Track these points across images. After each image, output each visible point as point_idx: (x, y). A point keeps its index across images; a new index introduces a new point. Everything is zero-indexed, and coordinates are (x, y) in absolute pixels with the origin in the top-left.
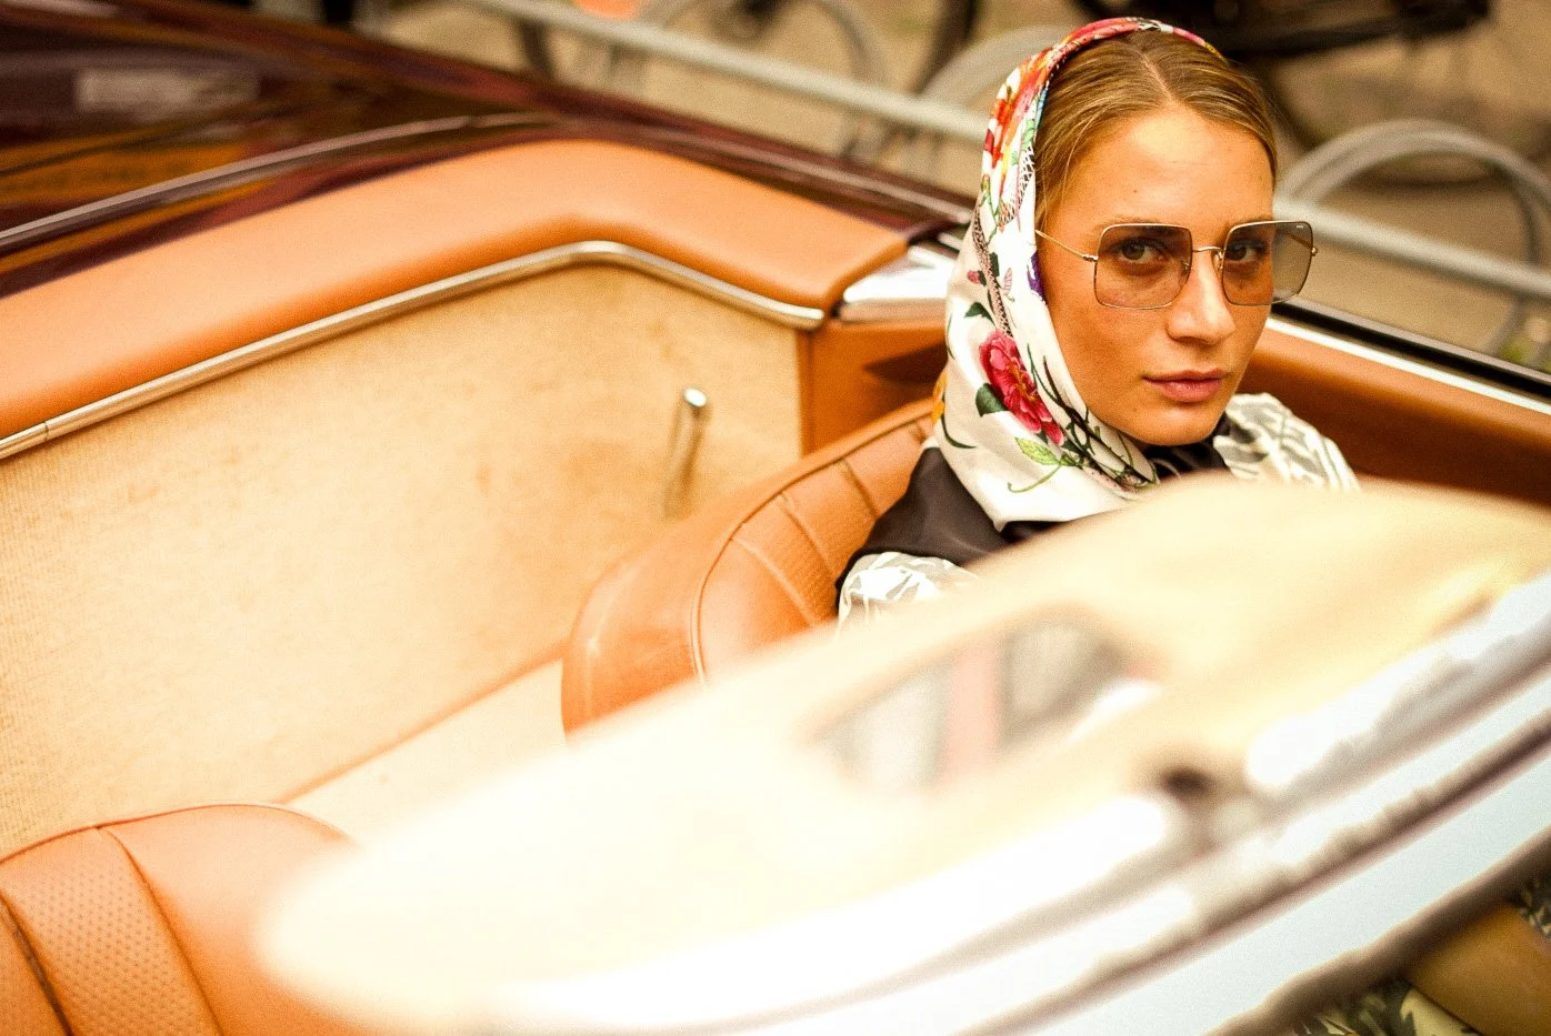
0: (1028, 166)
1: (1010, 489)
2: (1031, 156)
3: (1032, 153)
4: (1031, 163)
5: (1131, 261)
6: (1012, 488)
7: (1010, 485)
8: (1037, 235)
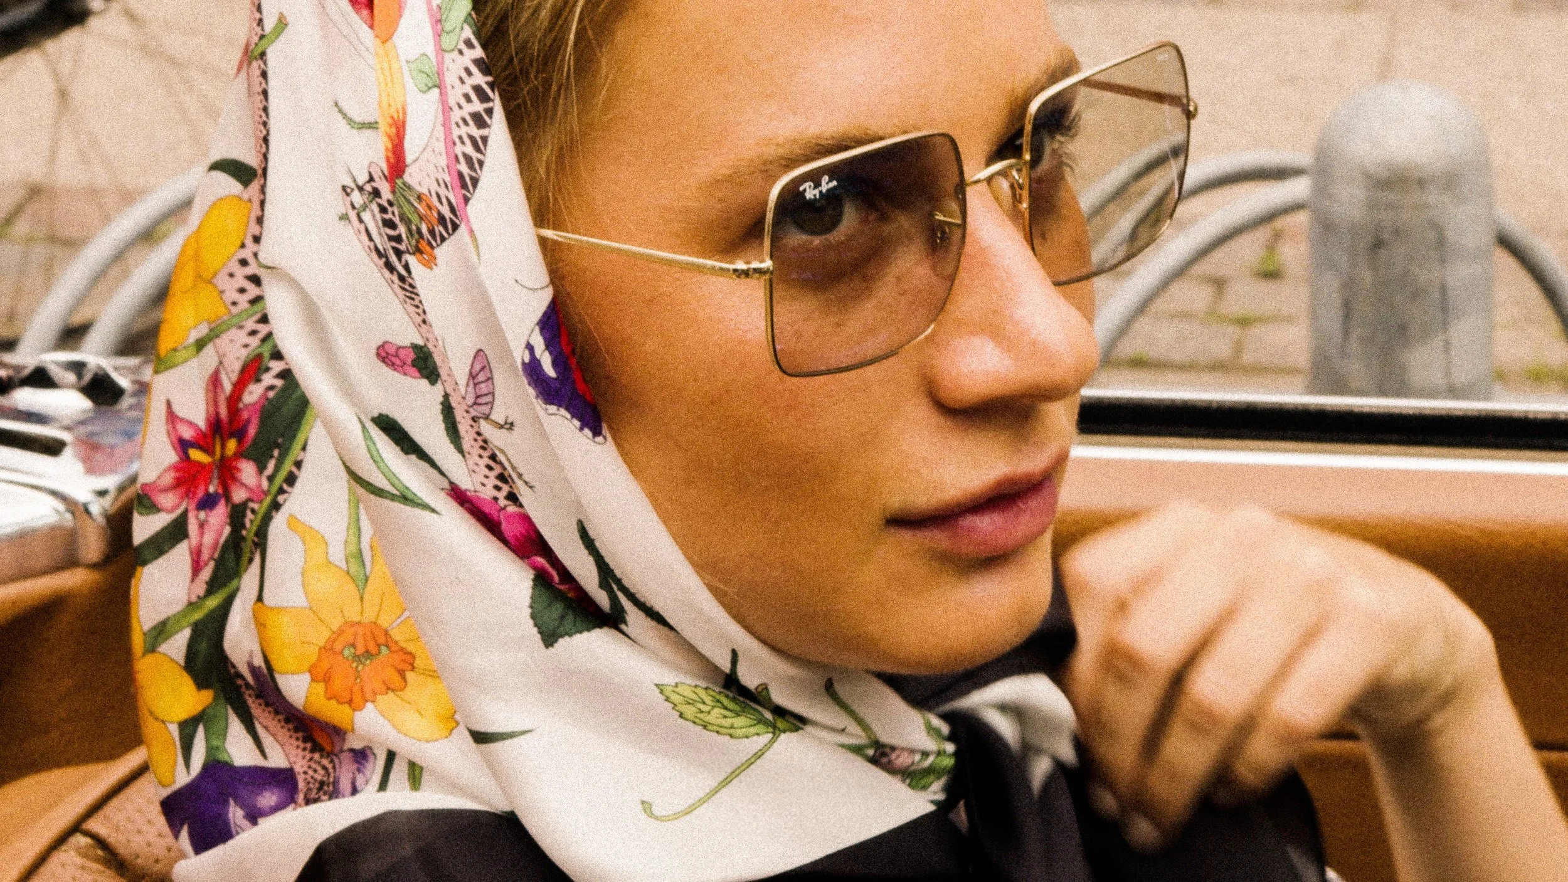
0: (478, 89)
1: (651, 815)
2: (478, 62)
3: (479, 52)
4: (480, 79)
5: (817, 241)
6: (657, 811)
7: (646, 806)
8: (543, 242)
